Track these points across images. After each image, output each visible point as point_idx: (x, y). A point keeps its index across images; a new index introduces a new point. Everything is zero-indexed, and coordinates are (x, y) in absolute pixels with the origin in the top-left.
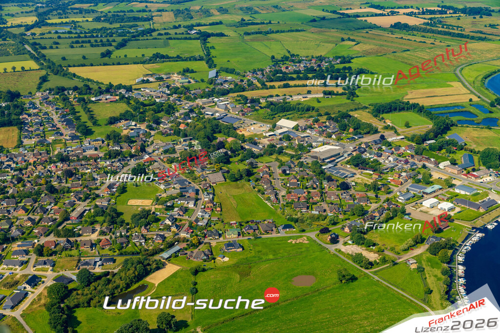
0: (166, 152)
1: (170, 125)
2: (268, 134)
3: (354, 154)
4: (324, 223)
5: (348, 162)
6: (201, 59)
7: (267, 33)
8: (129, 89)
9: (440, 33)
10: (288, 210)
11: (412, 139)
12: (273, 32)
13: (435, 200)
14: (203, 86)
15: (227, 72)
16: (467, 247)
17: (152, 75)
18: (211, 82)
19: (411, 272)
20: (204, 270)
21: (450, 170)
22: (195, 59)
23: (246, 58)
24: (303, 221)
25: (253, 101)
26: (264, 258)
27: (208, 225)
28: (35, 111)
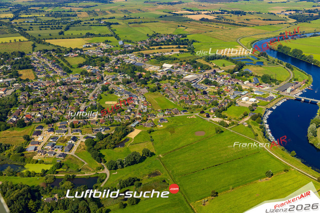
0: (114, 80)
1: (109, 67)
2: (160, 71)
3: (204, 78)
4: (201, 109)
5: (202, 82)
6: (112, 36)
7: (140, 23)
8: (81, 50)
9: (224, 23)
10: (182, 104)
11: (228, 71)
12: (143, 22)
13: (247, 98)
14: (119, 49)
15: (128, 42)
16: (267, 116)
17: (90, 43)
18: (122, 47)
19: (246, 128)
20: (153, 131)
21: (249, 85)
22: (109, 36)
23: (134, 35)
24: (191, 109)
25: (147, 55)
26: (179, 125)
27: (148, 111)
28: (37, 61)
